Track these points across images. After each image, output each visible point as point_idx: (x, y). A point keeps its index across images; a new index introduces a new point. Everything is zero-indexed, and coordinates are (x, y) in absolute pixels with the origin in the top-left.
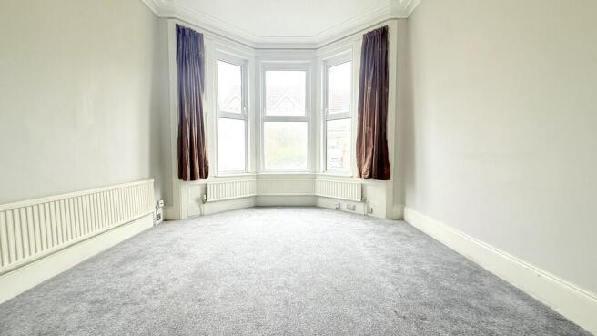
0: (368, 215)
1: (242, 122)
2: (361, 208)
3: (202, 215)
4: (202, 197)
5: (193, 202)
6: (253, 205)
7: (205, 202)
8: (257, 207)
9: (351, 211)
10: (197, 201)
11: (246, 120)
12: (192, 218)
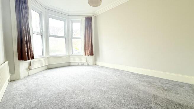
0: (88, 65)
1: (41, 36)
2: (86, 64)
3: (29, 76)
4: (29, 67)
5: (25, 70)
6: (47, 68)
7: (30, 69)
8: (48, 69)
9: (83, 65)
10: (27, 69)
11: (42, 35)
12: (25, 77)
